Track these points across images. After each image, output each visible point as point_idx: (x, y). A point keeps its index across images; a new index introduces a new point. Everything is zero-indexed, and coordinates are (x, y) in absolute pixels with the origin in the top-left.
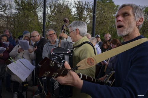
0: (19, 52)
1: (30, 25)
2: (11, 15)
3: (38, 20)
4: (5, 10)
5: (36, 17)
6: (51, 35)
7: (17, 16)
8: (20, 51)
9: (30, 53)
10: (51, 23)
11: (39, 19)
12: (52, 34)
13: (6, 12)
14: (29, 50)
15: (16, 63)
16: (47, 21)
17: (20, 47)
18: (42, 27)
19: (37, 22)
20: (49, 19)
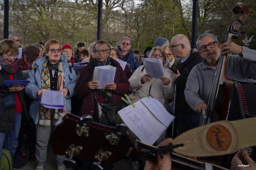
0: (143, 82)
1: (166, 26)
2: (132, 11)
3: (182, 14)
4: (122, 4)
5: (177, 9)
6: (206, 46)
7: (142, 11)
8: (144, 80)
9: (165, 85)
10: (210, 19)
11: (183, 11)
12: (209, 44)
13: (125, 7)
14: (163, 79)
15: (134, 106)
16: (202, 14)
17: (145, 72)
18: (190, 29)
19: (179, 19)
20: (206, 10)
